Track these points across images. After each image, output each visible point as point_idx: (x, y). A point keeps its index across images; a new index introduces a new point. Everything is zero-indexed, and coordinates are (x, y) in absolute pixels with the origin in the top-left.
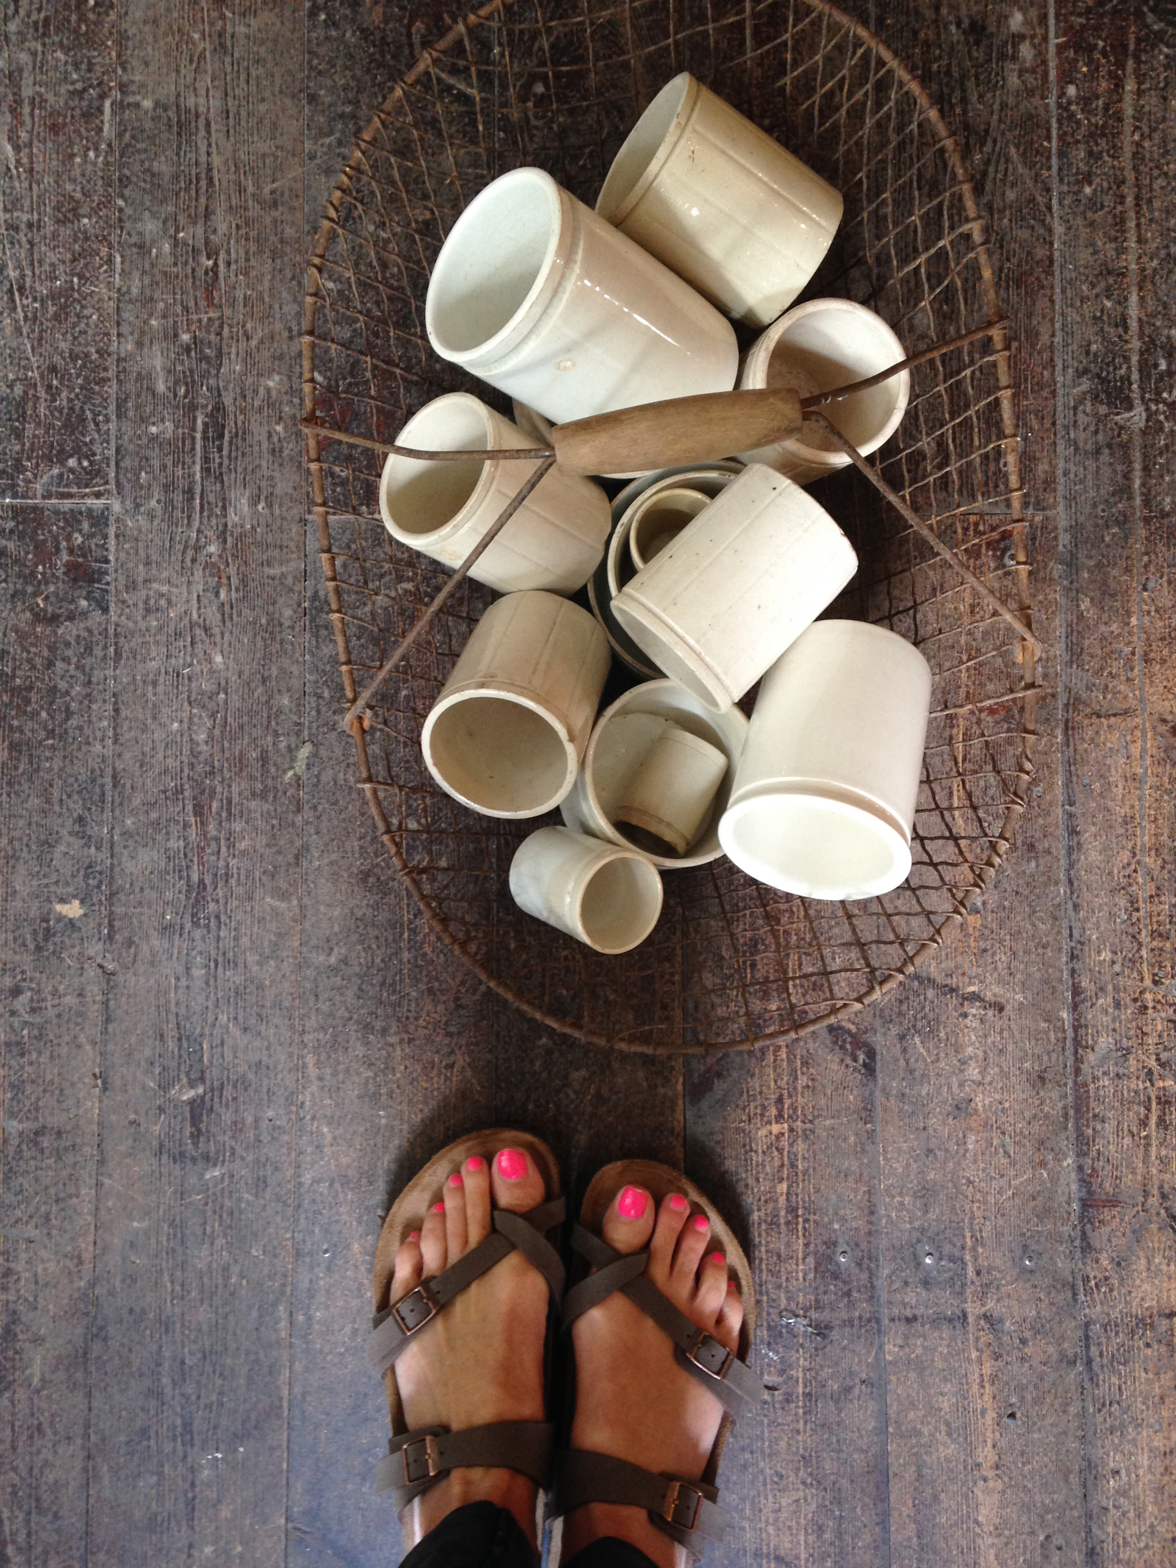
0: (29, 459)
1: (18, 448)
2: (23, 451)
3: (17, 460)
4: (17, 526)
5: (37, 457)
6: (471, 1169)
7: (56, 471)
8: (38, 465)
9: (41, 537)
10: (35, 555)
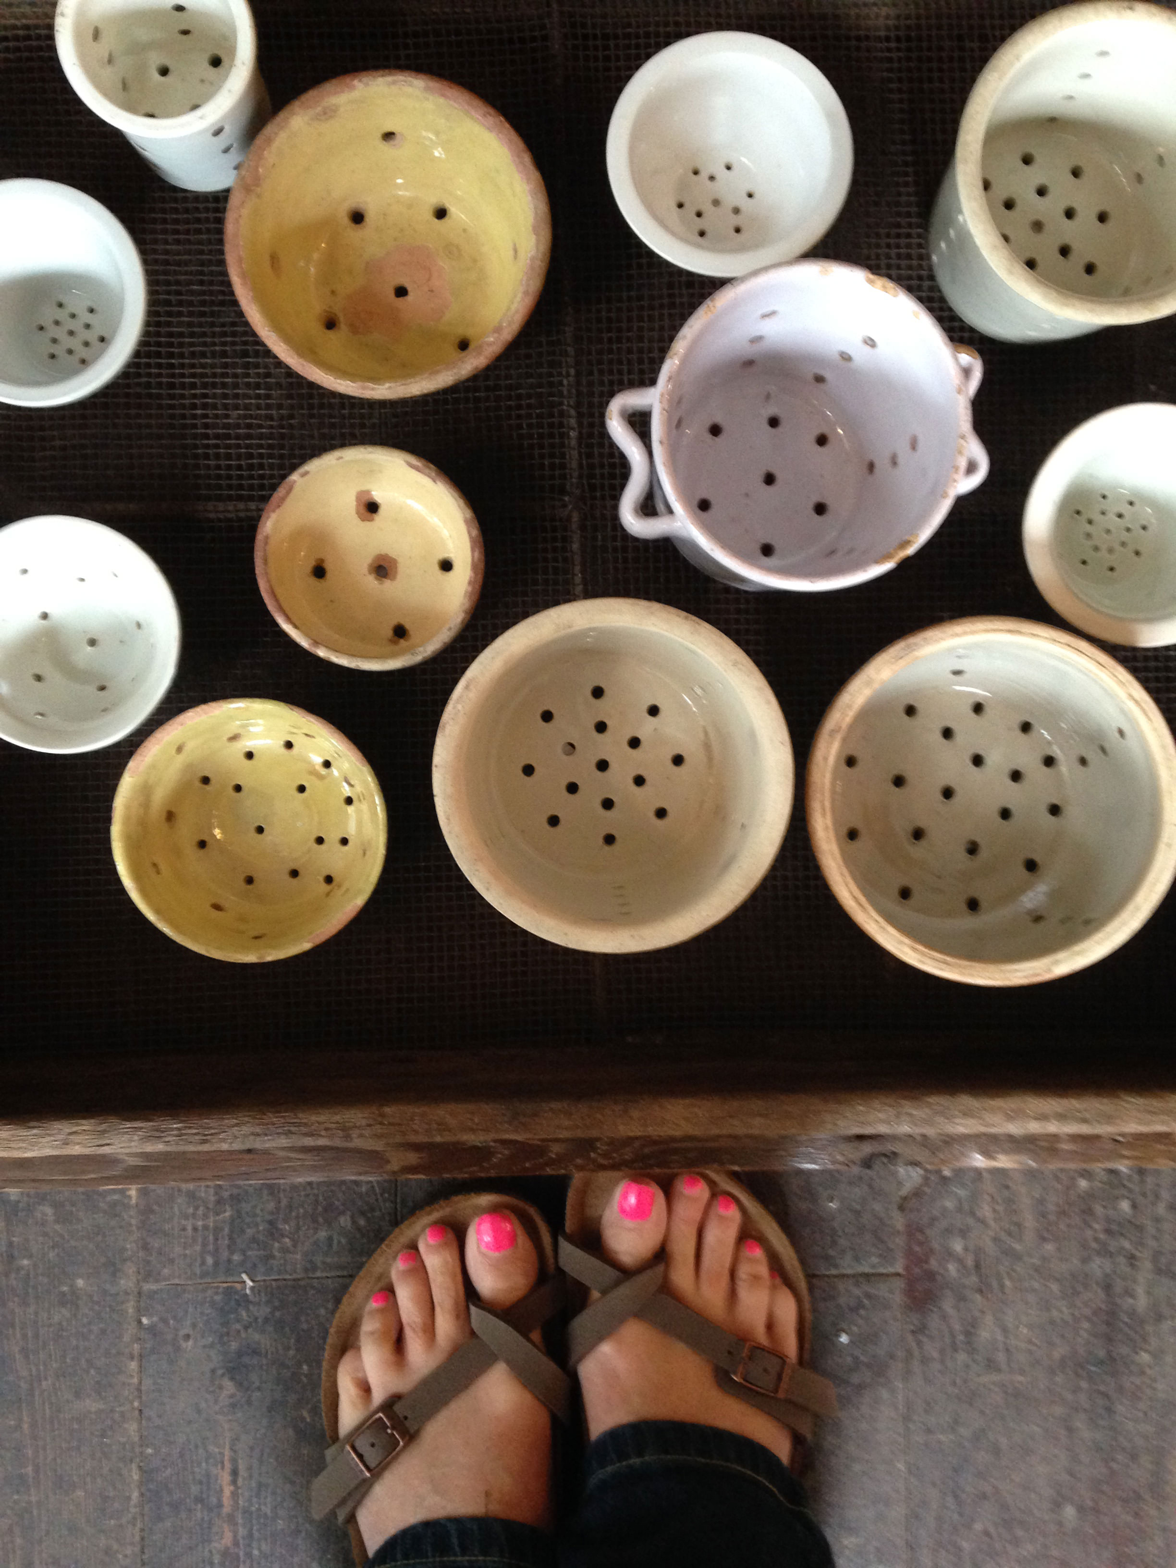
0: (286, 1221)
1: (271, 1206)
2: (278, 1209)
3: (271, 1223)
4: (272, 1313)
5: (297, 1217)
6: (431, 1242)
7: (323, 1234)
8: (298, 1228)
9: (305, 1326)
10: (297, 1350)
